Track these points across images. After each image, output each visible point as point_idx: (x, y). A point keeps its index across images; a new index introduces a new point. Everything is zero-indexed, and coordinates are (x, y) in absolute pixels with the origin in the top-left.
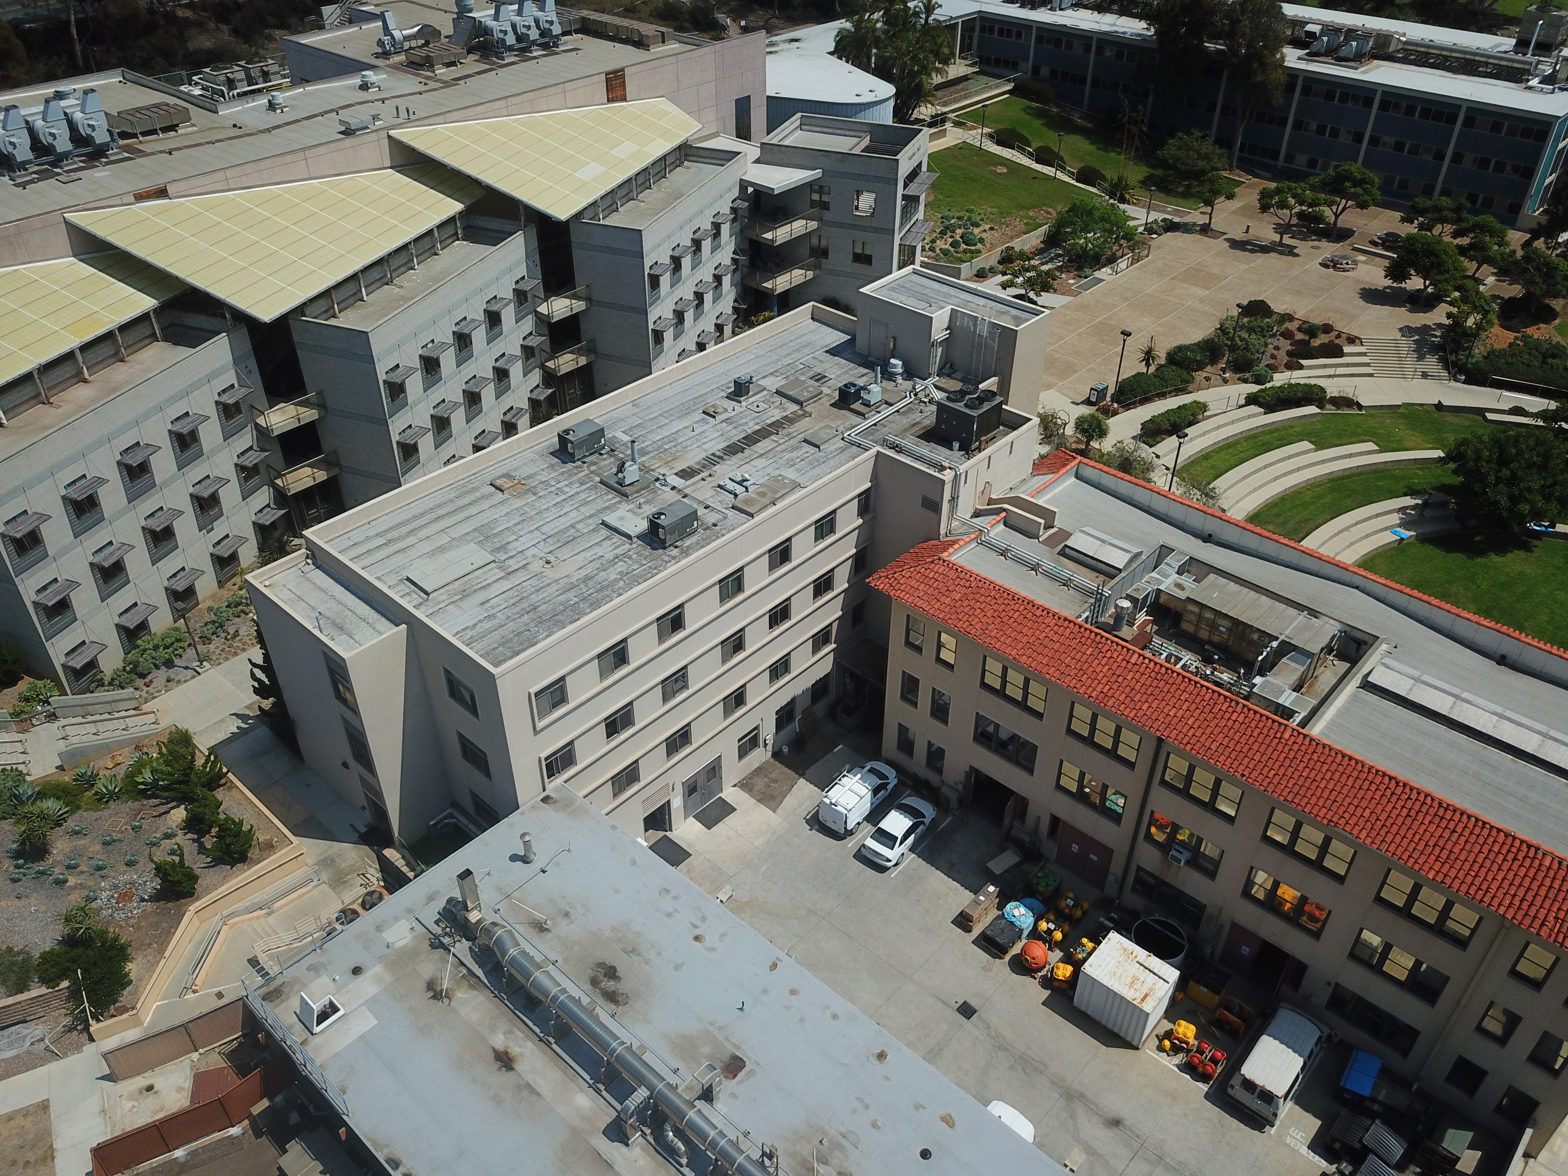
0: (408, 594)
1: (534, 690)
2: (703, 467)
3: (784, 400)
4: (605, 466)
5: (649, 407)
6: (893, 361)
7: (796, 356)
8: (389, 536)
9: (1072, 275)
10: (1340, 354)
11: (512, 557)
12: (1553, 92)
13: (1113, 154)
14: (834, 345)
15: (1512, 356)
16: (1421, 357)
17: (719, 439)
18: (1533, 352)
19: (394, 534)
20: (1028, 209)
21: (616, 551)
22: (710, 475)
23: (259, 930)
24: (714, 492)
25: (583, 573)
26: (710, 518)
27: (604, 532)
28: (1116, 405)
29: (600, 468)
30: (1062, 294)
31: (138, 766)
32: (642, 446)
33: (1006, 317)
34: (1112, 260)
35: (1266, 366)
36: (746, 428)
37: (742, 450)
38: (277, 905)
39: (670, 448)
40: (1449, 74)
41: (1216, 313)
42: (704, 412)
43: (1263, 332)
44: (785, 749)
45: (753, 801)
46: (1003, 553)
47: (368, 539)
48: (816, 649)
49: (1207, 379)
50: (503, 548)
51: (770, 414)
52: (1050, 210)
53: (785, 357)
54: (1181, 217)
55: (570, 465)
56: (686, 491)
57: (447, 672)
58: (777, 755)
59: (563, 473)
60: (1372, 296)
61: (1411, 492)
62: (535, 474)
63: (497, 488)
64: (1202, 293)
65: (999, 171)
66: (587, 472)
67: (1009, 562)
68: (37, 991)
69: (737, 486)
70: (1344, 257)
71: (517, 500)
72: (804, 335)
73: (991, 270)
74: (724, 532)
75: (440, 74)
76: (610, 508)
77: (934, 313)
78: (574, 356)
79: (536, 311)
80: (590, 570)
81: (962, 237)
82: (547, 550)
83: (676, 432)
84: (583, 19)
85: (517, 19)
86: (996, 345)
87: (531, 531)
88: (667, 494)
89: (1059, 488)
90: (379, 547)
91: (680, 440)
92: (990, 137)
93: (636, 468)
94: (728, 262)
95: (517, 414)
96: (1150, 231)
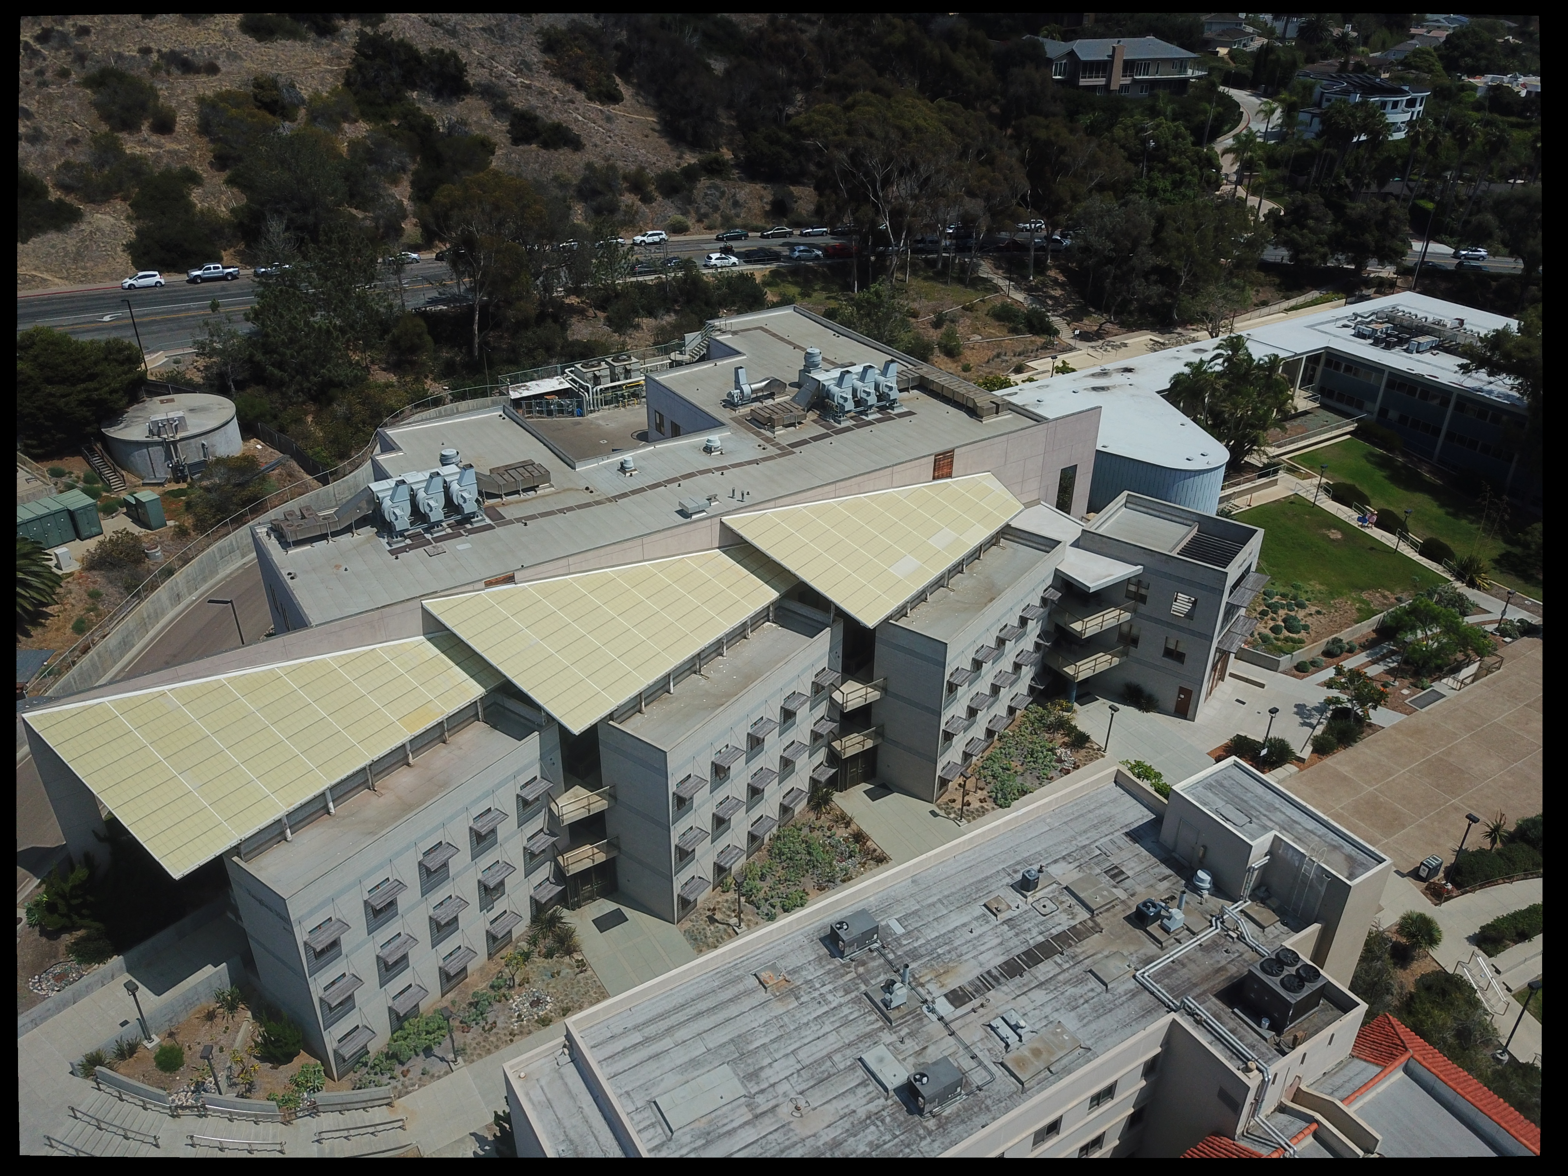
0: (653, 1125)
2: (976, 991)
3: (1073, 901)
4: (873, 969)
5: (928, 888)
6: (1201, 874)
7: (1093, 834)
8: (646, 1033)
9: (1406, 682)
11: (762, 1091)
13: (1464, 522)
14: (1136, 825)
17: (998, 949)
19: (650, 1031)
20: (1362, 589)
21: (872, 1104)
22: (982, 1006)
24: (983, 1034)
25: (832, 1134)
26: (977, 1077)
27: (860, 1073)
28: (1450, 886)
29: (868, 971)
30: (1394, 709)
32: (916, 945)
33: (1338, 857)
34: (1456, 669)
36: (1028, 937)
37: (1021, 972)
39: (944, 954)
42: (985, 905)
47: (625, 1032)
50: (755, 1075)
51: (1057, 920)
52: (1387, 593)
53: (1080, 835)
55: (838, 961)
56: (954, 1026)
59: (828, 972)
62: (801, 968)
63: (760, 982)
65: (1332, 536)
66: (854, 975)
69: (1009, 1032)
71: (779, 1004)
72: (1105, 804)
73: (1313, 663)
74: (989, 1102)
75: (779, 435)
76: (870, 1037)
77: (1254, 838)
78: (862, 738)
79: (831, 697)
80: (839, 1131)
81: (1284, 621)
82: (799, 1088)
83: (953, 931)
84: (922, 378)
85: (859, 384)
86: (1323, 890)
87: (787, 1055)
88: (933, 1026)
89: (1381, 1088)
90: (635, 1046)
91: (957, 943)
92: (1327, 491)
93: (905, 990)
94: (1031, 648)
95: (796, 797)
96: (1503, 633)
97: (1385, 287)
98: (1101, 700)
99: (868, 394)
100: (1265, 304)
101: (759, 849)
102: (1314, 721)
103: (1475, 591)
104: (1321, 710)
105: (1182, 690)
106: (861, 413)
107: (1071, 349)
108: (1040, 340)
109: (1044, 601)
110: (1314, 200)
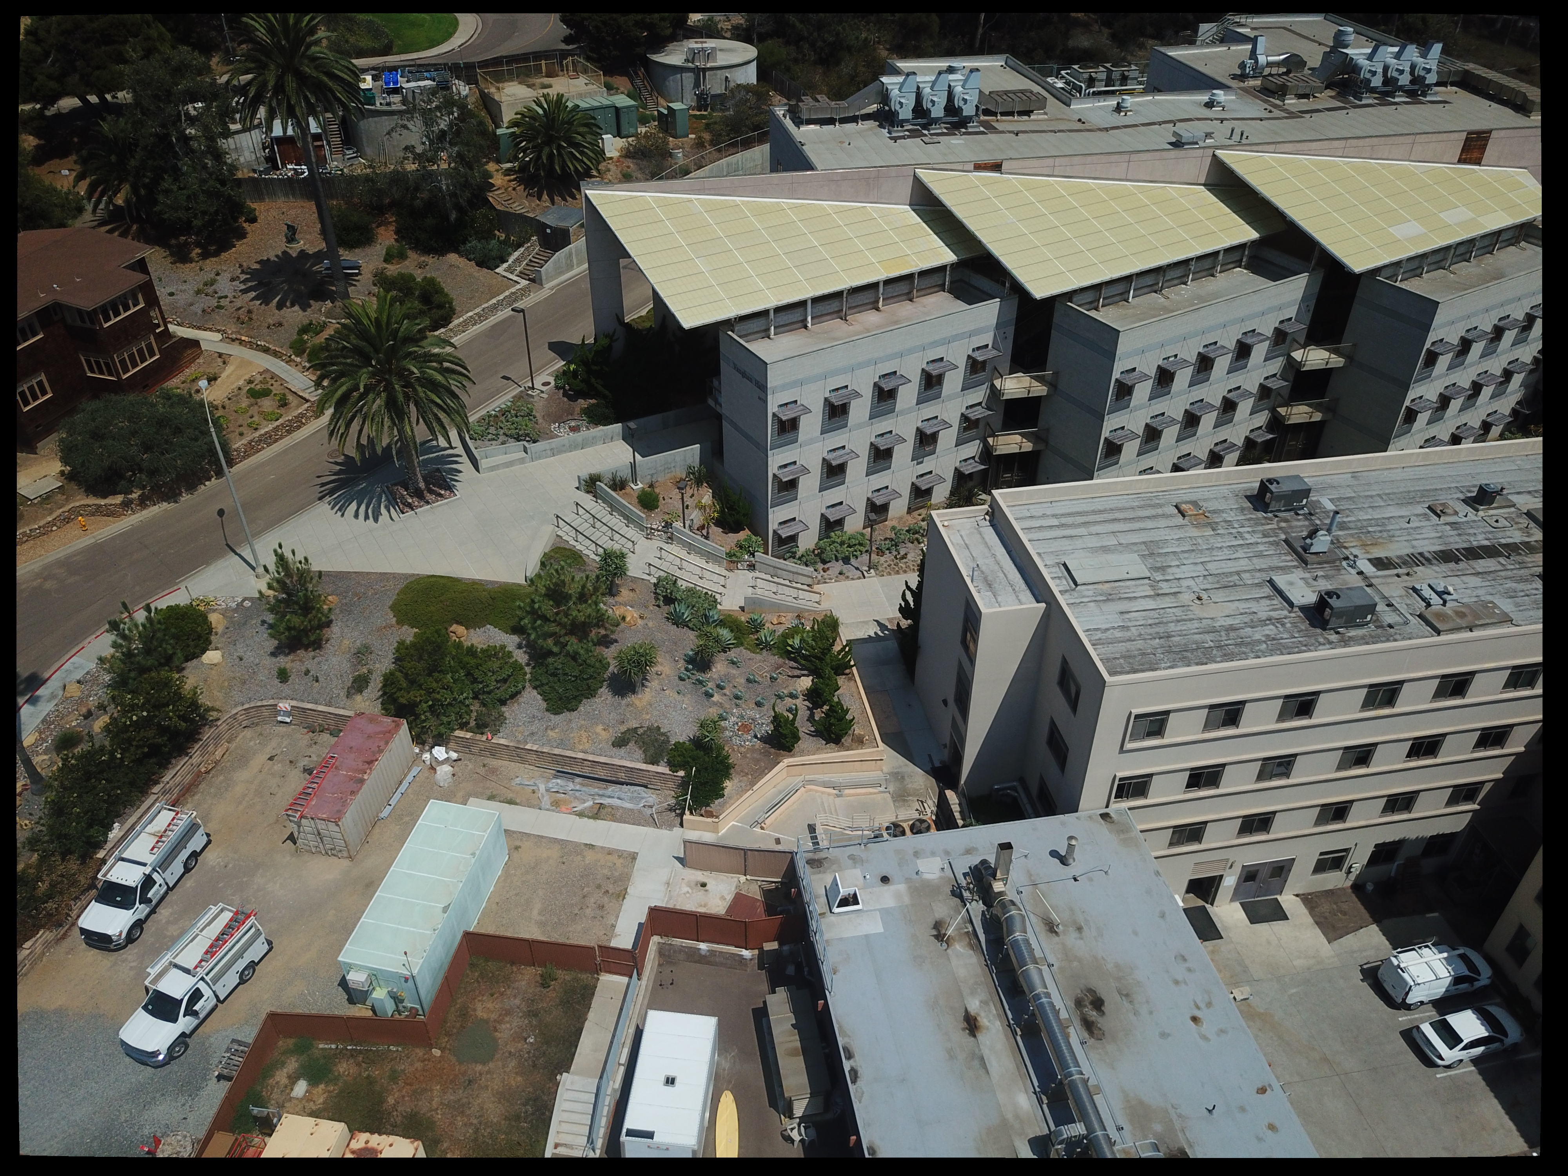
0: (1059, 578)
1: (1136, 711)
2: (1404, 563)
3: (1532, 525)
4: (1296, 527)
5: (1369, 484)
8: (1064, 520)
11: (1167, 581)
17: (1435, 541)
19: (1069, 520)
21: (1272, 613)
22: (1408, 574)
23: (826, 805)
24: (1404, 593)
25: (1229, 622)
26: (1389, 617)
27: (1267, 590)
29: (1291, 527)
31: (793, 632)
32: (1345, 520)
36: (1472, 539)
37: (1457, 561)
38: (847, 791)
39: (1374, 532)
42: (1429, 508)
44: (1370, 887)
45: (1310, 920)
47: (1044, 516)
48: (1452, 801)
50: (1162, 569)
51: (1508, 534)
55: (1261, 514)
56: (1373, 581)
57: (1065, 662)
58: (1357, 887)
59: (1249, 520)
62: (1222, 511)
63: (1180, 511)
66: (1275, 526)
68: (663, 769)
69: (1434, 595)
71: (1195, 529)
74: (1398, 638)
75: (1289, 104)
76: (1284, 569)
78: (1311, 408)
79: (1290, 354)
80: (1237, 621)
82: (1203, 587)
83: (1388, 518)
84: (1464, 74)
87: (1196, 564)
88: (1351, 577)
90: (1051, 527)
91: (1390, 527)
93: (1328, 540)
94: (1528, 361)
95: (1229, 448)
99: (1402, 73)
106: (1388, 92)
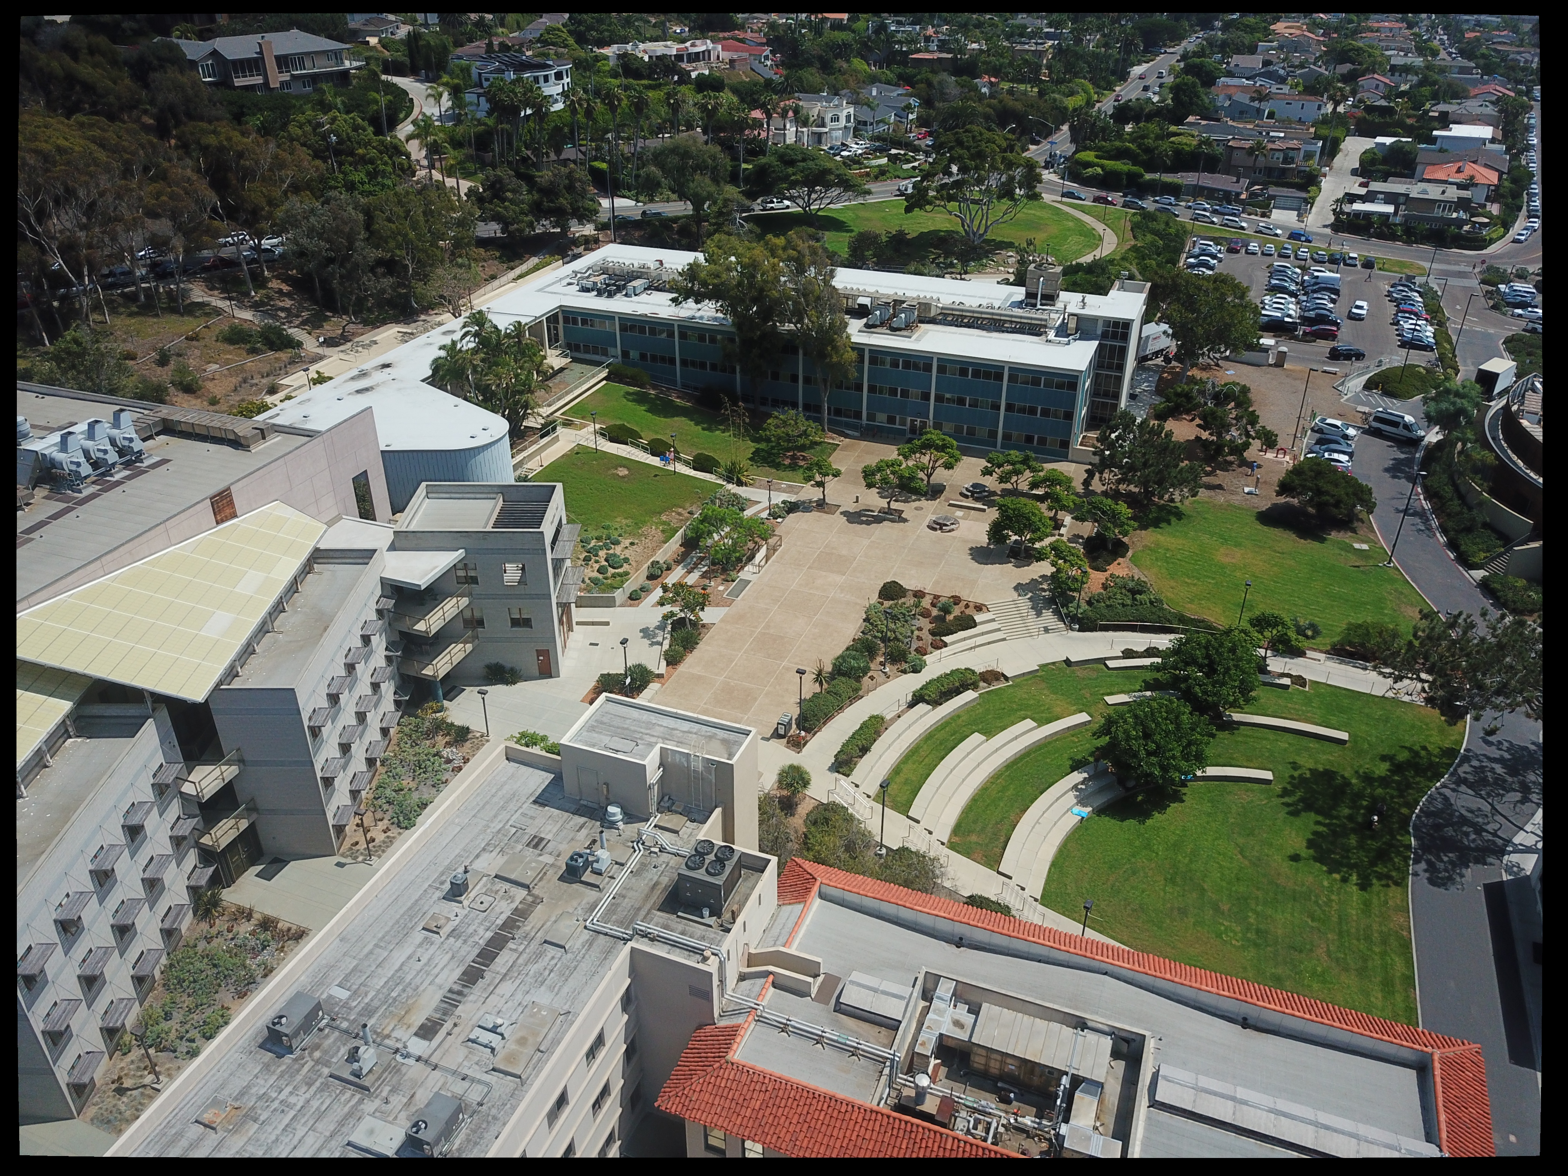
2: (445, 1014)
3: (507, 886)
4: (330, 1047)
5: (360, 938)
6: (611, 809)
7: (504, 816)
9: (719, 580)
10: (974, 624)
12: (1068, 343)
13: (718, 432)
14: (540, 791)
15: (1109, 598)
16: (1039, 614)
17: (451, 963)
18: (1123, 591)
20: (660, 513)
22: (455, 1025)
24: (466, 1051)
26: (474, 1095)
28: (803, 733)
29: (326, 1052)
30: (717, 605)
32: (366, 1000)
33: (716, 745)
34: (751, 558)
35: (916, 650)
36: (476, 938)
37: (481, 974)
39: (399, 995)
40: (984, 333)
41: (859, 601)
42: (424, 929)
43: (905, 617)
46: (784, 1028)
49: (872, 678)
51: (498, 910)
52: (680, 510)
53: (492, 821)
54: (797, 493)
55: (288, 1059)
56: (434, 1060)
59: (281, 1076)
60: (981, 555)
61: (1076, 766)
62: (248, 1087)
63: (206, 1126)
64: (839, 579)
65: (621, 474)
66: (311, 1063)
67: (793, 1038)
69: (491, 1036)
70: (946, 518)
71: (236, 1137)
72: (505, 783)
73: (642, 589)
74: (494, 1111)
76: (353, 1116)
77: (643, 757)
78: (232, 822)
79: (181, 793)
81: (606, 560)
83: (400, 969)
84: (164, 420)
85: (89, 444)
86: (713, 778)
88: (414, 1070)
89: (808, 921)
91: (408, 979)
92: (602, 434)
93: (372, 1051)
94: (382, 663)
95: (178, 915)
96: (774, 515)
97: (591, 244)
98: (468, 689)
99: (105, 452)
100: (494, 277)
101: (152, 989)
102: (660, 639)
103: (744, 488)
104: (662, 627)
105: (539, 653)
106: (103, 474)
107: (320, 358)
108: (284, 356)
109: (380, 612)
110: (504, 173)
